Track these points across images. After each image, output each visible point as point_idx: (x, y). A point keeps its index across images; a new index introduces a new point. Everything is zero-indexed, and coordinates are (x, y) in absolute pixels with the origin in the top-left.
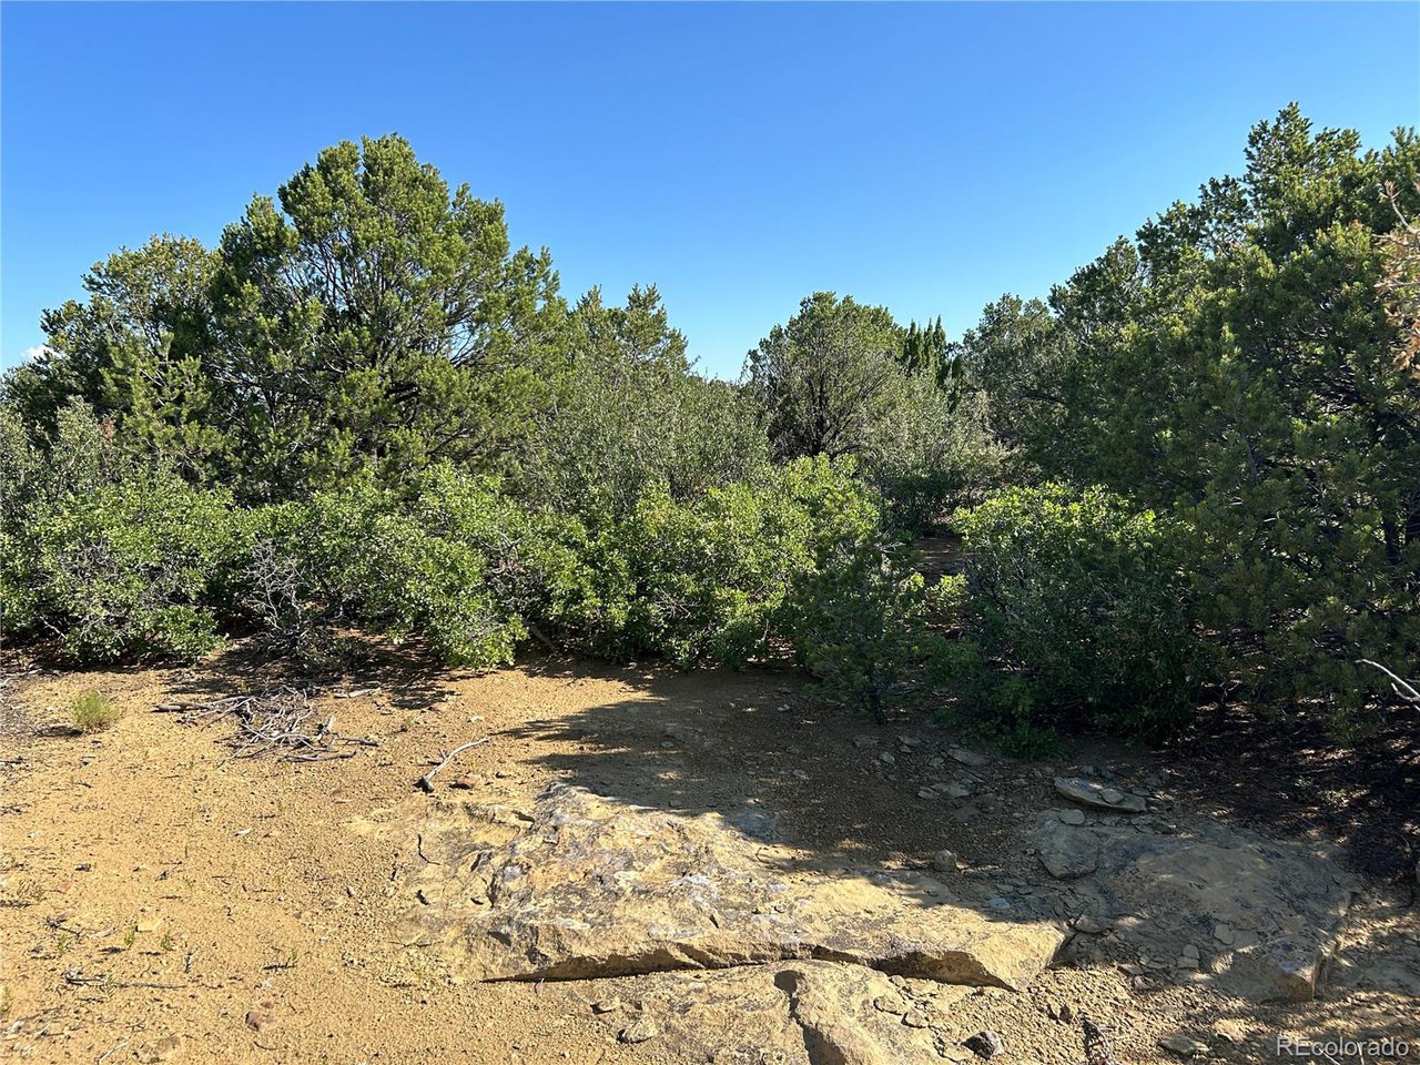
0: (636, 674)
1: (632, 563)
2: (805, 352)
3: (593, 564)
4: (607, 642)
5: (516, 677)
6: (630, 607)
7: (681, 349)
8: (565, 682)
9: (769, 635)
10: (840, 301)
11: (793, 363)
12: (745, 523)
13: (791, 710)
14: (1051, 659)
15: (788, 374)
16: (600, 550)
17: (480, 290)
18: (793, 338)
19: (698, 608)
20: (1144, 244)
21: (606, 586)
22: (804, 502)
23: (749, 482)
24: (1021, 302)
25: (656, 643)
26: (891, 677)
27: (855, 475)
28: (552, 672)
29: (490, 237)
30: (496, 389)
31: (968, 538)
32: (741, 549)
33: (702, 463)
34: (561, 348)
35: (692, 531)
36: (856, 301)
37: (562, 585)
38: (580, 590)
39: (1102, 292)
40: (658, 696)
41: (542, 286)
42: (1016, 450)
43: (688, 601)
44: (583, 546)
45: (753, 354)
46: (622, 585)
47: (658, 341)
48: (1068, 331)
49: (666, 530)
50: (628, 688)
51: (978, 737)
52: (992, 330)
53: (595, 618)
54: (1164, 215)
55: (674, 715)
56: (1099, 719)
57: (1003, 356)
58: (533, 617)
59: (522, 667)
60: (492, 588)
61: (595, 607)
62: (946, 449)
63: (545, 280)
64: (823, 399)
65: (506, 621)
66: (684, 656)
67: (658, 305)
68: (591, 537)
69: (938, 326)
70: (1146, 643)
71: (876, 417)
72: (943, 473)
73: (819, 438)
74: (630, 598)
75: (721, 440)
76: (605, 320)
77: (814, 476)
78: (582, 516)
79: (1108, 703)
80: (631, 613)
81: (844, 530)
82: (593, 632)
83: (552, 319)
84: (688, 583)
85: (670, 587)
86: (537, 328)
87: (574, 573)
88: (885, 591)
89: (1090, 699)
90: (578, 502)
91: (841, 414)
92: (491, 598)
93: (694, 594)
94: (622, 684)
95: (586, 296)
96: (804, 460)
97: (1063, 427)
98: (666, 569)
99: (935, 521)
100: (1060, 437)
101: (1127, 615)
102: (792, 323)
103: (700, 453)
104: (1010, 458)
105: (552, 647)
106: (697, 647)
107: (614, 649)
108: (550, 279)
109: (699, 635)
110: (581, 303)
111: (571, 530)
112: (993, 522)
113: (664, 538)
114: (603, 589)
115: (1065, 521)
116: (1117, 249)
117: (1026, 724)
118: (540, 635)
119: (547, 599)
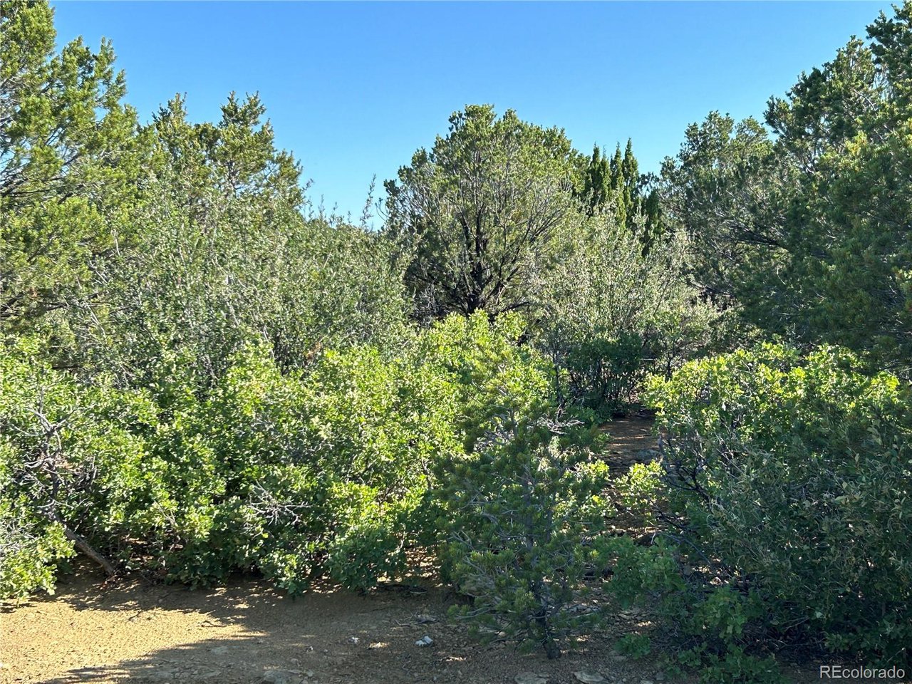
0: (226, 602)
1: (221, 453)
2: (455, 182)
3: (167, 456)
4: (184, 559)
5: (60, 610)
6: (217, 512)
7: (293, 177)
8: (125, 615)
9: (407, 547)
10: (499, 117)
11: (441, 196)
12: (372, 395)
13: (433, 644)
14: (766, 562)
15: (434, 209)
16: (177, 436)
17: (17, 95)
18: (440, 164)
19: (309, 511)
20: (877, 43)
21: (184, 484)
22: (451, 369)
23: (380, 344)
24: (732, 122)
25: (253, 560)
26: (564, 595)
27: (523, 340)
28: (108, 602)
29: (30, 23)
30: (38, 225)
31: (663, 413)
32: (368, 432)
33: (318, 320)
34: (128, 171)
35: (302, 408)
36: (521, 118)
37: (123, 482)
38: (148, 490)
39: (828, 100)
40: (254, 631)
41: (101, 90)
42: (729, 310)
43: (296, 500)
44: (153, 431)
45: (390, 186)
46: (205, 483)
47: (263, 166)
48: (790, 154)
49: (267, 407)
50: (213, 621)
51: (678, 671)
52: (697, 157)
53: (169, 528)
54: (901, 8)
55: (274, 654)
56: (834, 640)
57: (709, 187)
58: (81, 527)
59: (66, 597)
60: (25, 489)
61: (168, 512)
62: (638, 306)
63: (107, 82)
64: (481, 244)
65: (43, 533)
66: (290, 575)
67: (262, 119)
68: (163, 418)
69: (628, 153)
70: (885, 538)
71: (549, 266)
72: (635, 336)
73: (476, 293)
74: (217, 500)
75: (342, 290)
76: (191, 138)
77: (469, 340)
78: (154, 391)
79: (841, 619)
80: (218, 519)
81: (501, 400)
82: (166, 548)
83: (114, 132)
84: (296, 477)
85: (272, 483)
86: (93, 146)
87: (140, 467)
88: (555, 480)
89: (818, 615)
90: (149, 373)
91: (504, 261)
92: (26, 504)
93: (304, 491)
94: (205, 616)
95: (165, 106)
96: (454, 318)
97: (785, 275)
98: (268, 459)
99: (627, 399)
100: (782, 289)
101: (860, 501)
102: (439, 145)
103: (315, 308)
104: (721, 319)
105: (109, 569)
106: (310, 562)
107: (194, 569)
108: (113, 81)
109: (311, 547)
110: (158, 116)
111: (136, 408)
112: (694, 392)
113: (264, 418)
114: (179, 489)
115: (786, 391)
116: (849, 52)
117: (739, 650)
118: (91, 553)
119: (102, 503)
